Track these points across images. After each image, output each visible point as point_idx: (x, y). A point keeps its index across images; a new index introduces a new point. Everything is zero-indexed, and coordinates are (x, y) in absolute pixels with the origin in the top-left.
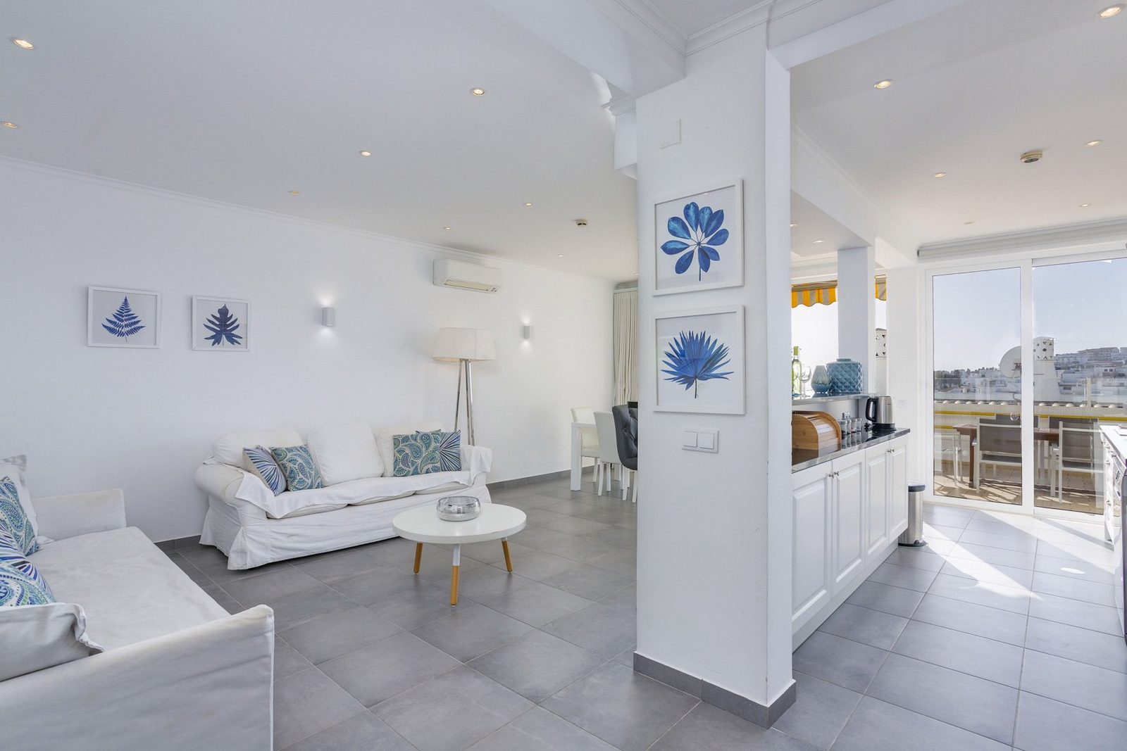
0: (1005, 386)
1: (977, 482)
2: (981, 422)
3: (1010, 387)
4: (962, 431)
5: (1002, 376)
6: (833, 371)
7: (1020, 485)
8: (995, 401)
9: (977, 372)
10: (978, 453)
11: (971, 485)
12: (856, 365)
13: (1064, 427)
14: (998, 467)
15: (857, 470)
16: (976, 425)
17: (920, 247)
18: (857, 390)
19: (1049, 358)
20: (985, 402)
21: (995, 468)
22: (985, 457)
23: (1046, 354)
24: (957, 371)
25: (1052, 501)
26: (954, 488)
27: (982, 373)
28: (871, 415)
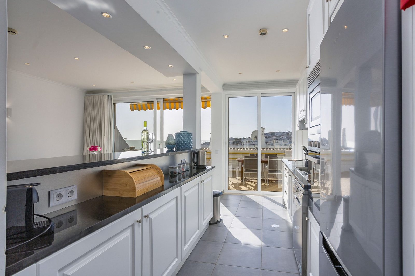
0: (252, 143)
1: (244, 180)
2: (245, 158)
3: (254, 143)
4: (239, 161)
5: (252, 140)
6: (177, 137)
7: (257, 180)
8: (249, 148)
9: (245, 138)
10: (244, 170)
11: (242, 182)
12: (189, 134)
13: (269, 158)
14: (250, 174)
15: (174, 202)
16: (244, 159)
17: (224, 84)
18: (189, 147)
19: (263, 134)
20: (247, 149)
21: (249, 174)
22: (246, 171)
23: (263, 133)
24: (240, 138)
25: (265, 185)
26: (236, 183)
27: (247, 139)
28: (195, 161)
